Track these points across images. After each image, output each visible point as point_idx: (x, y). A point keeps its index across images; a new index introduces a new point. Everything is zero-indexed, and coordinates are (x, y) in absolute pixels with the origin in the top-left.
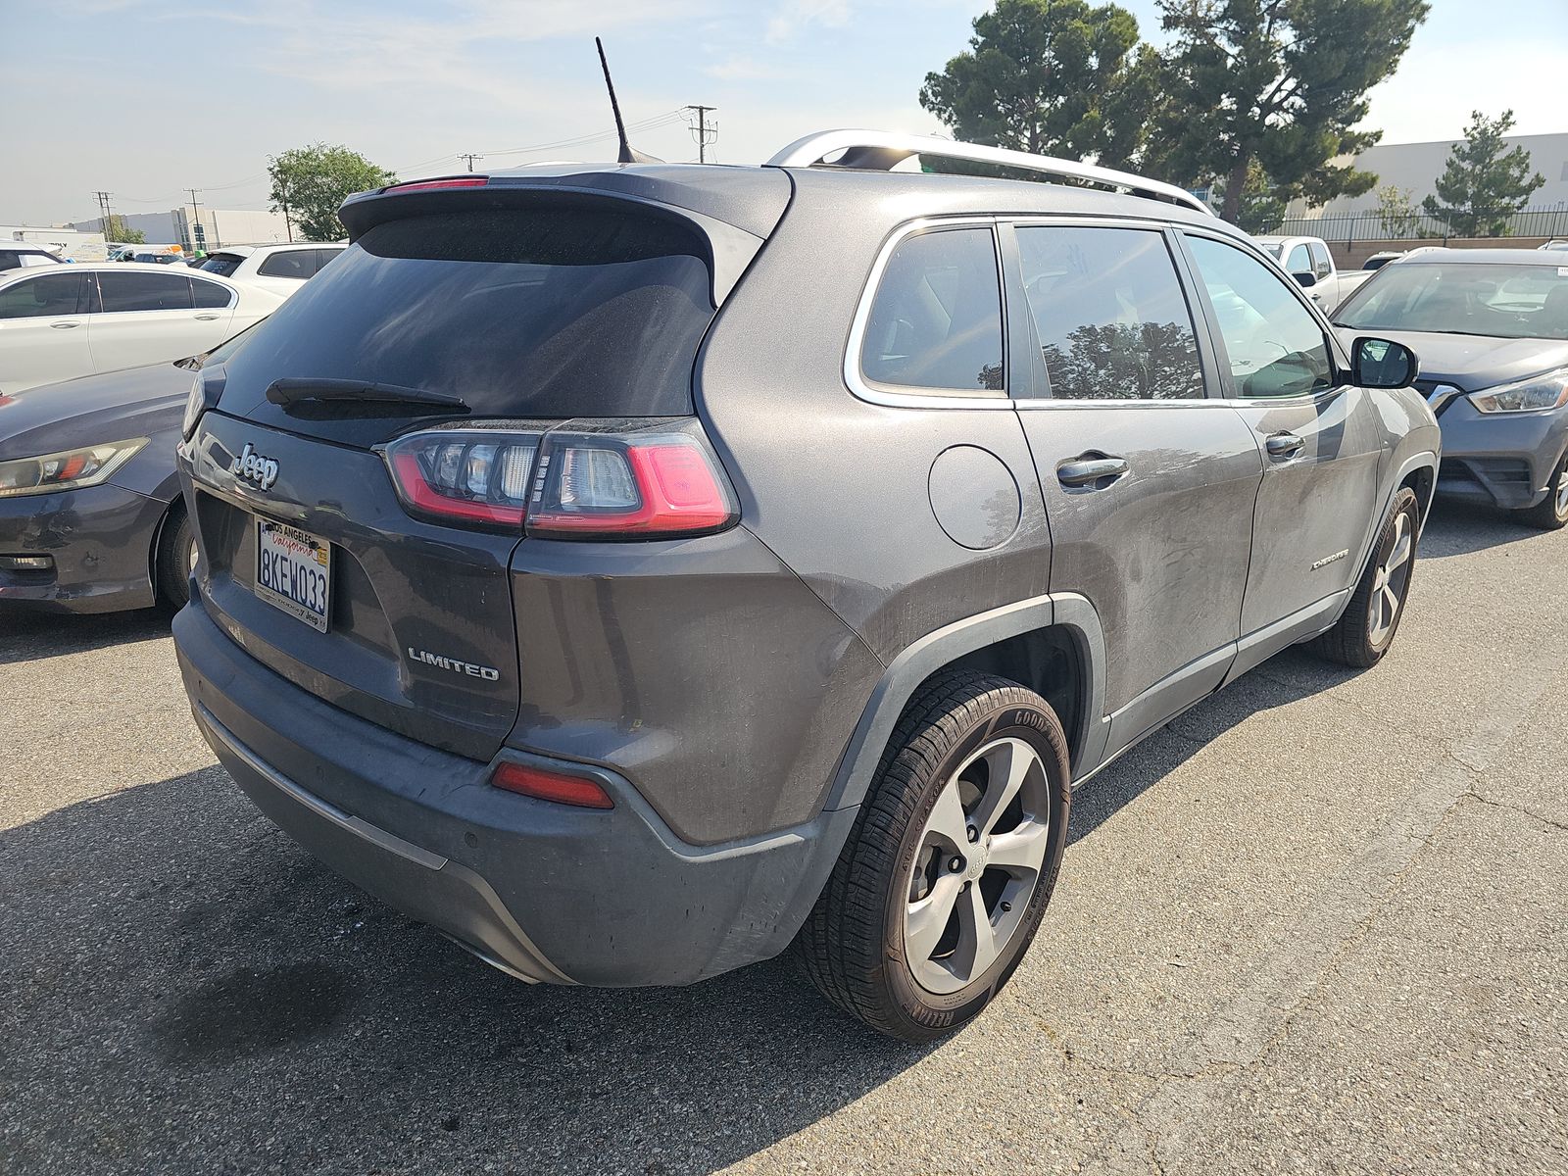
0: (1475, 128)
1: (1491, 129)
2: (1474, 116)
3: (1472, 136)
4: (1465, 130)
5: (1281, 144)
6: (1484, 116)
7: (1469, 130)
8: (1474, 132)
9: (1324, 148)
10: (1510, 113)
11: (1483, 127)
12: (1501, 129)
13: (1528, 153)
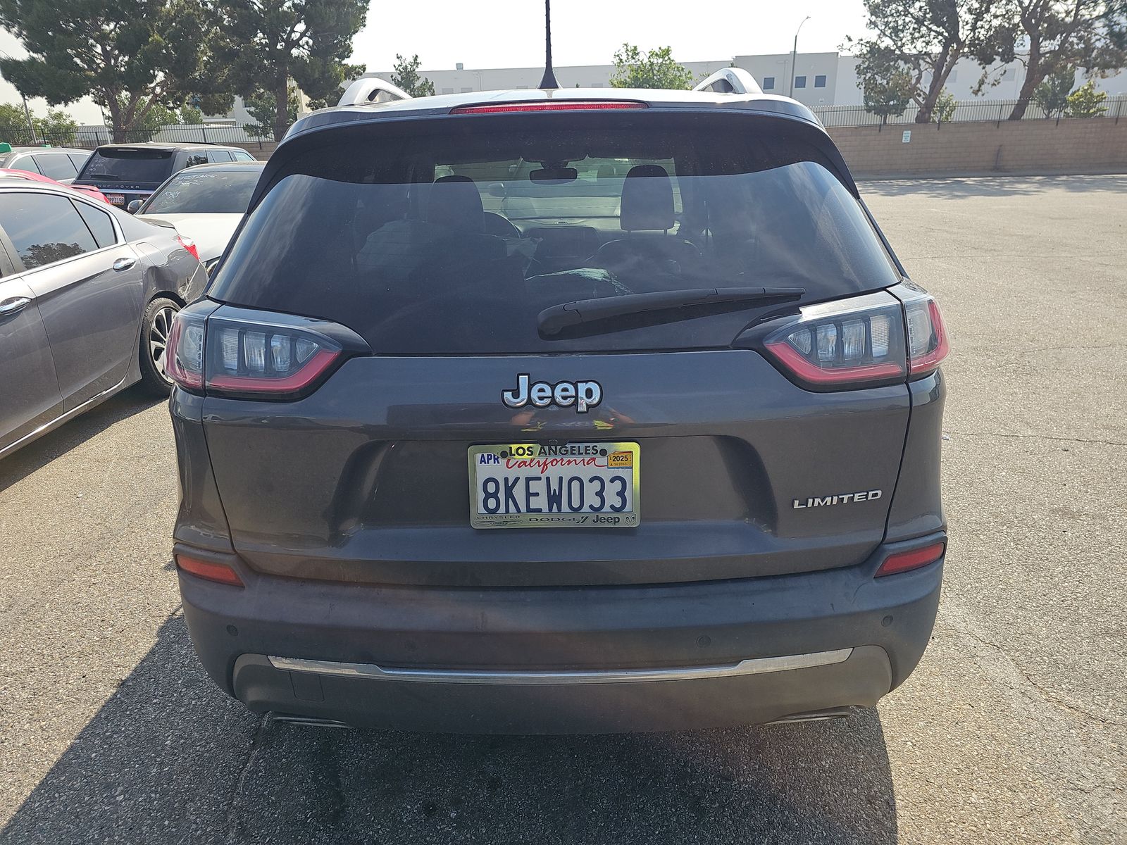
0: (399, 66)
1: (409, 67)
2: (398, 58)
3: (400, 70)
4: (394, 66)
5: (309, 71)
6: (404, 58)
7: (397, 67)
8: (400, 68)
9: (337, 75)
10: (417, 56)
11: (404, 65)
12: (414, 67)
13: (432, 83)
